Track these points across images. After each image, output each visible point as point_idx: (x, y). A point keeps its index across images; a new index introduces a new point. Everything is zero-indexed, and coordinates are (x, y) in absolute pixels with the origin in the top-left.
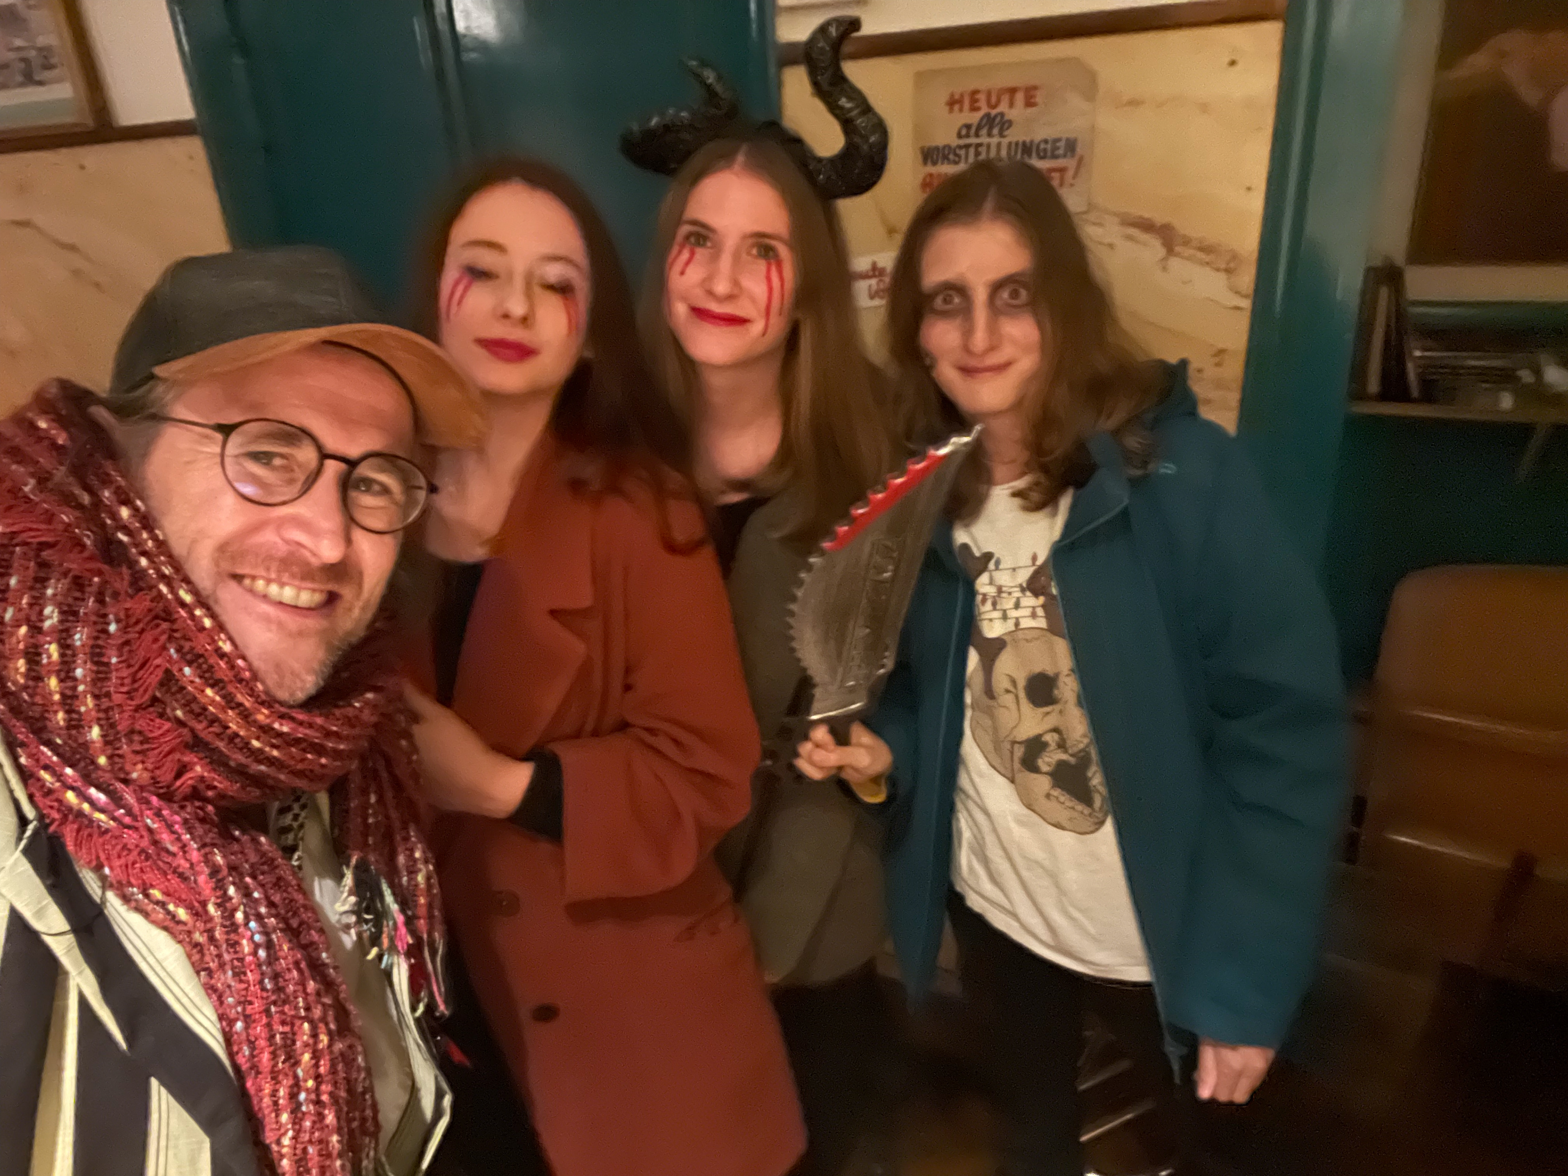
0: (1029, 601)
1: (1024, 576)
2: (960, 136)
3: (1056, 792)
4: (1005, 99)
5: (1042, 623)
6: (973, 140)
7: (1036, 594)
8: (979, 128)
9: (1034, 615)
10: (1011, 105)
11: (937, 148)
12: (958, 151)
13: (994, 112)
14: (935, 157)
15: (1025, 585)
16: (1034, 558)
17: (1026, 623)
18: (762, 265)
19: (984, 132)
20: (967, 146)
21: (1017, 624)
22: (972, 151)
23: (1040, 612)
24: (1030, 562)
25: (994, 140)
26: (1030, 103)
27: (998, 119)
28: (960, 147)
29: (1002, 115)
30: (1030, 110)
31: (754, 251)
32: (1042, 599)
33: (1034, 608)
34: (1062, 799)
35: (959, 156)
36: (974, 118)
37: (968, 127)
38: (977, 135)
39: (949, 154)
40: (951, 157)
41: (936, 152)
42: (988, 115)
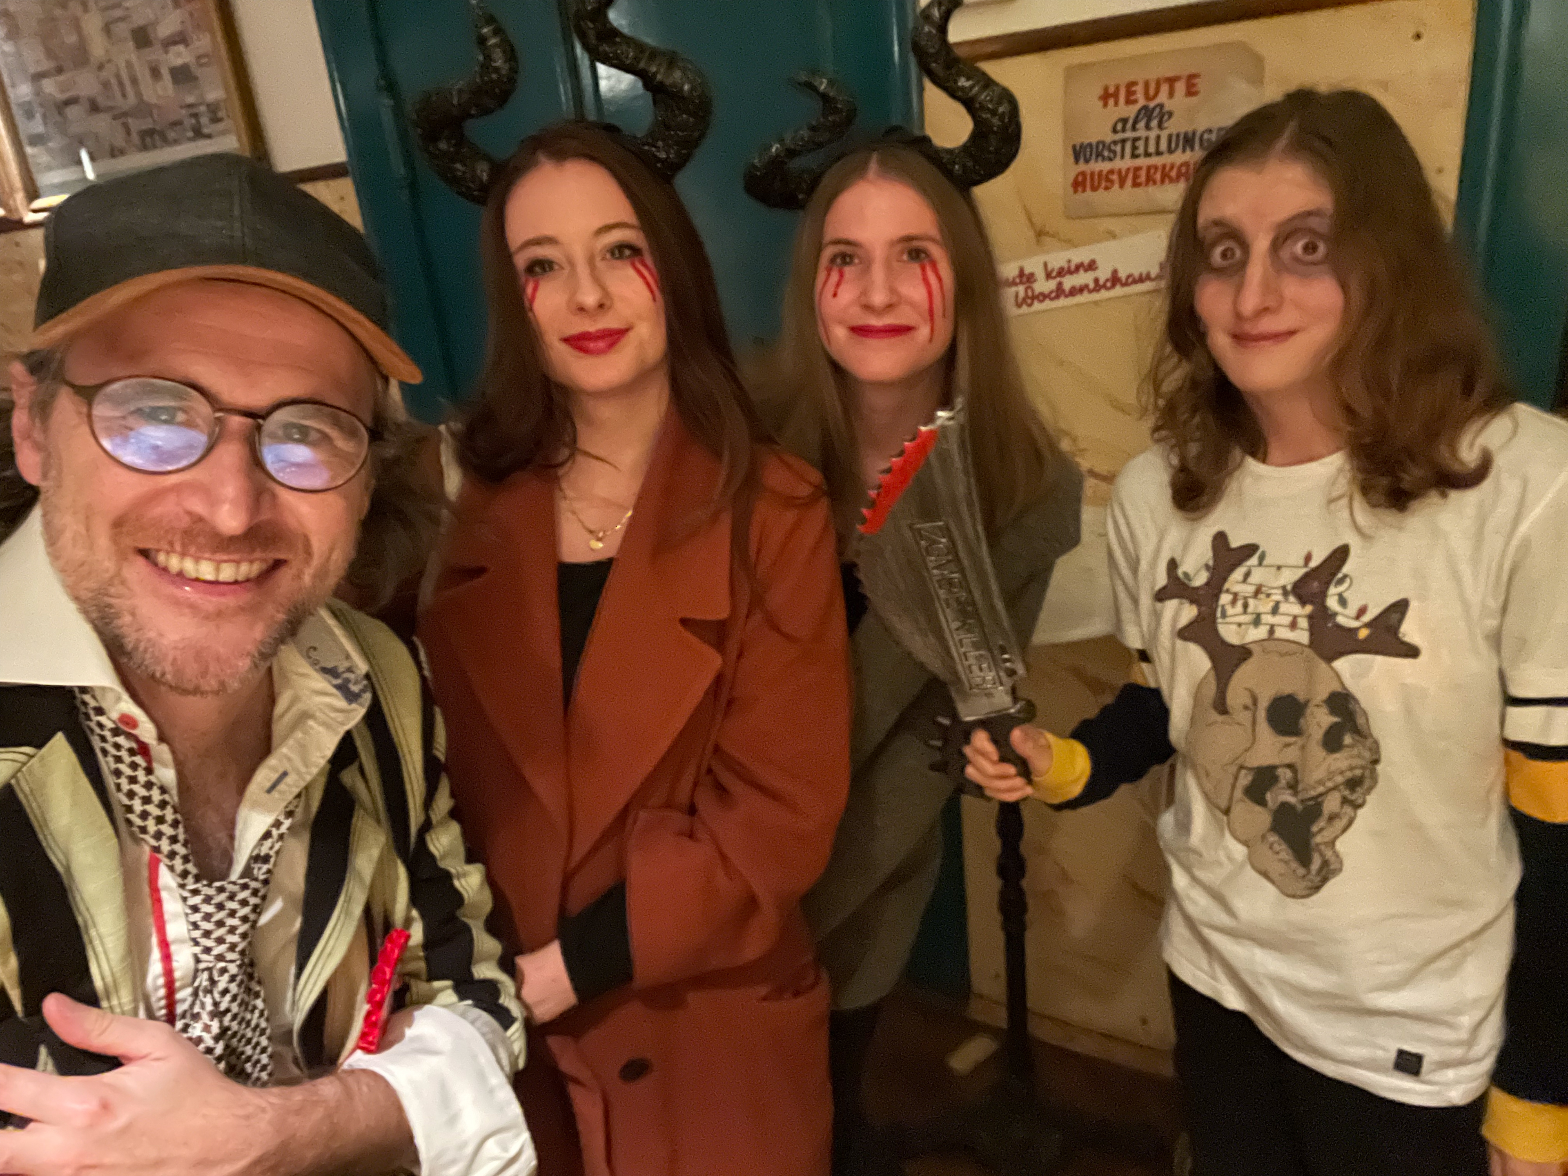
0: (1292, 607)
1: (1289, 577)
2: (1115, 131)
3: (1273, 838)
4: (1165, 88)
5: (1303, 636)
6: (1129, 134)
7: (1303, 602)
8: (1135, 122)
9: (1293, 625)
10: (1171, 94)
11: (1090, 145)
12: (1113, 147)
13: (1152, 104)
14: (1088, 154)
15: (1289, 588)
16: (1308, 558)
17: (1282, 633)
18: (916, 268)
19: (1141, 125)
20: (1123, 141)
21: (1272, 631)
22: (1128, 146)
23: (1303, 623)
24: (1301, 562)
25: (1153, 134)
26: (1191, 92)
27: (1158, 110)
28: (1115, 143)
29: (1161, 106)
30: (1194, 100)
31: (905, 257)
32: (1309, 609)
33: (1295, 617)
34: (1277, 847)
35: (1115, 152)
36: (1131, 111)
37: (1124, 121)
38: (1134, 128)
39: (1103, 150)
40: (1106, 153)
41: (1088, 150)
42: (1145, 108)
